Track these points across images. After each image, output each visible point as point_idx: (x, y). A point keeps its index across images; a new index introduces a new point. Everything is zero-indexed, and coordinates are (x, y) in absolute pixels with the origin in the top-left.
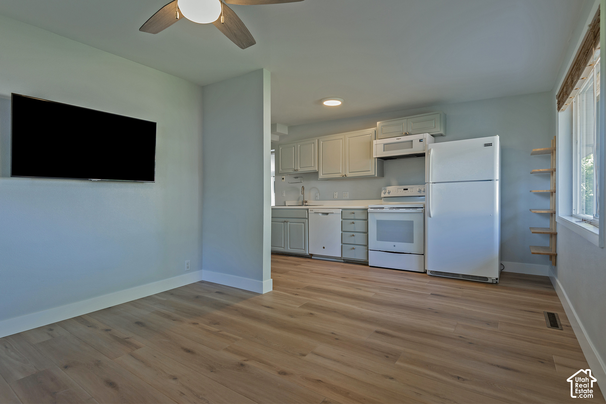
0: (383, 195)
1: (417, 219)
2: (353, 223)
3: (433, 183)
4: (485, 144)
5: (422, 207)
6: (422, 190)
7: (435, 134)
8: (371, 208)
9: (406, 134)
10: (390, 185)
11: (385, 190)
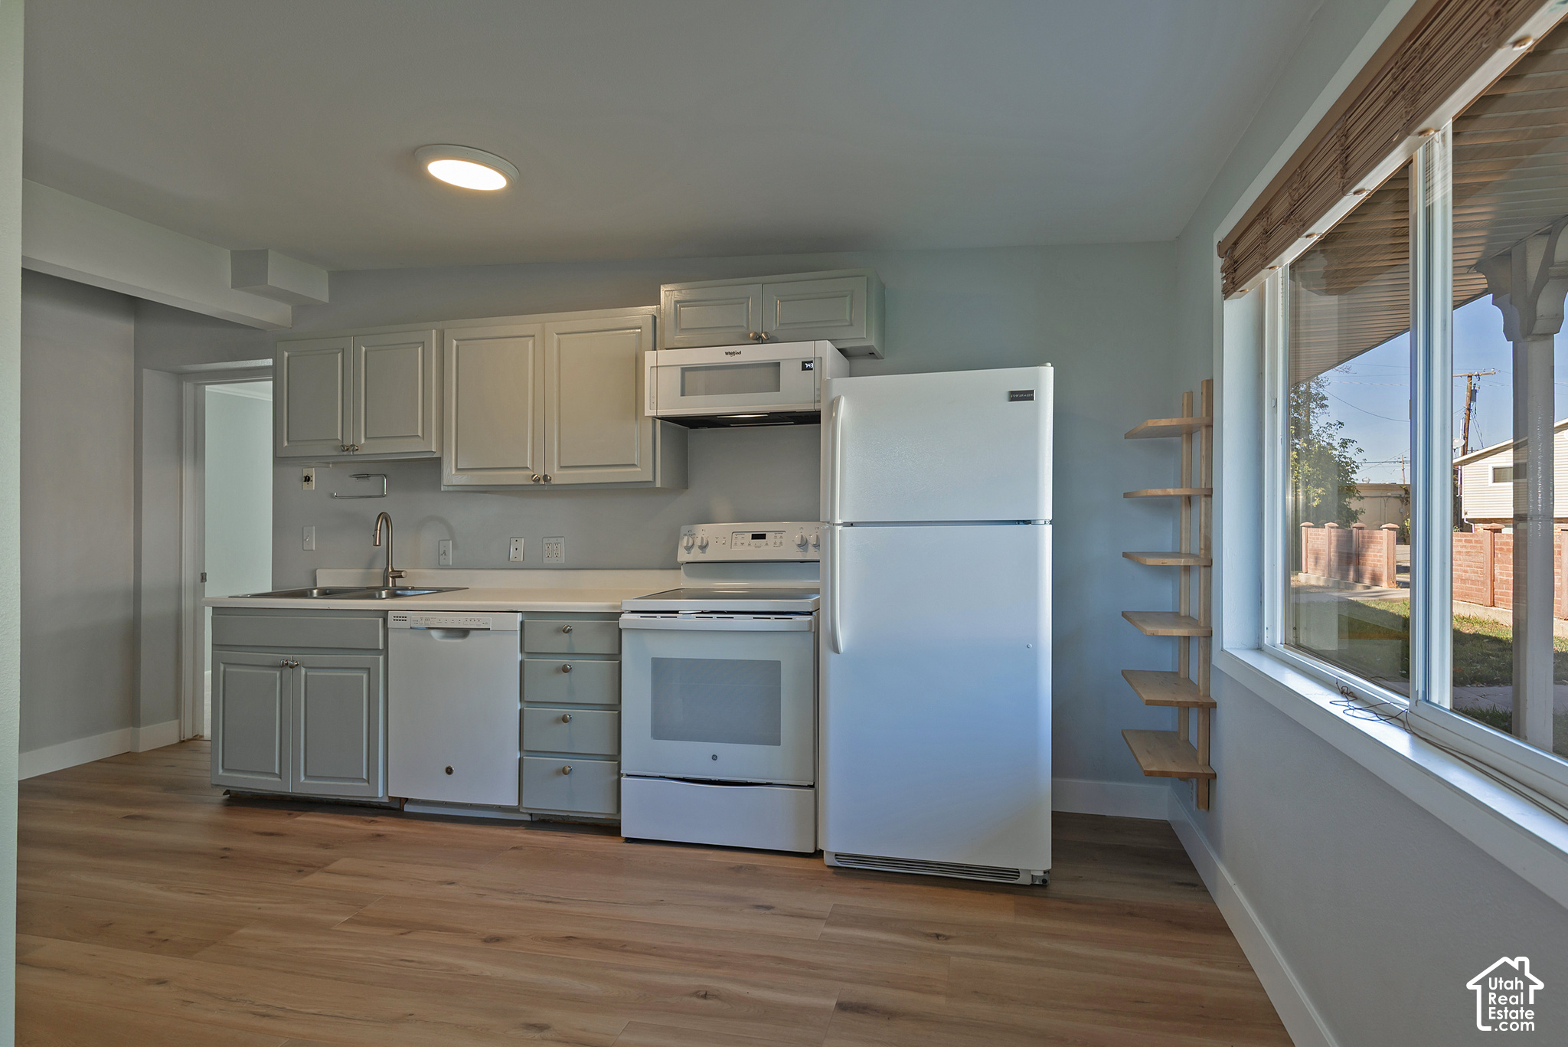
0: (683, 556)
1: (790, 658)
2: (565, 670)
3: (845, 524)
4: (1012, 393)
5: (810, 610)
6: (812, 540)
7: (851, 348)
8: (633, 612)
9: (757, 339)
10: (707, 519)
11: (692, 535)
